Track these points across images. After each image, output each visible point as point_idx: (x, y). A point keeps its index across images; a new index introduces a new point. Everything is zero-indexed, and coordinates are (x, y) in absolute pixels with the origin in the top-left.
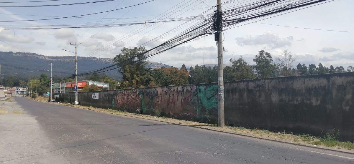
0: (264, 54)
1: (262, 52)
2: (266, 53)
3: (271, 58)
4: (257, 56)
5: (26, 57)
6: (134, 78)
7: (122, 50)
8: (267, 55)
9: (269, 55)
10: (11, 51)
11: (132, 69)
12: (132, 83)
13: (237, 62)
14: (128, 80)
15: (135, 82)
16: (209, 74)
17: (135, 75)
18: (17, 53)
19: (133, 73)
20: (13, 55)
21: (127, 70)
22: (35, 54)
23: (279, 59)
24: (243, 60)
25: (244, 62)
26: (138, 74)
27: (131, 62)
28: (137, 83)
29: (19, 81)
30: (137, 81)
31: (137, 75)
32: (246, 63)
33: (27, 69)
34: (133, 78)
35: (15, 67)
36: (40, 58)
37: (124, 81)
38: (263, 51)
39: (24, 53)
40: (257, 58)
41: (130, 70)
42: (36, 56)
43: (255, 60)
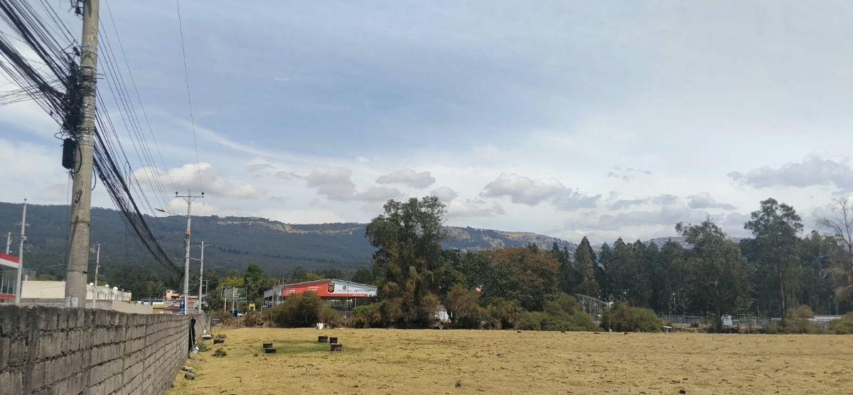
0: (776, 209)
1: (769, 205)
2: (783, 206)
3: (799, 219)
4: (754, 214)
5: (245, 226)
6: (409, 276)
7: (385, 207)
8: (787, 211)
9: (789, 211)
10: (215, 215)
11: (405, 252)
12: (403, 287)
13: (695, 231)
14: (394, 281)
15: (411, 286)
16: (652, 262)
17: (412, 268)
18: (228, 218)
19: (408, 262)
20: (219, 222)
21: (394, 254)
22: (264, 220)
23: (826, 223)
24: (714, 226)
25: (716, 232)
26: (421, 264)
27: (405, 235)
28: (417, 288)
29: (217, 280)
30: (418, 283)
31: (419, 267)
32: (721, 234)
33: (246, 253)
34: (406, 275)
35: (220, 249)
36: (275, 227)
37: (385, 283)
38: (774, 202)
39: (243, 219)
40: (756, 219)
41: (400, 254)
42: (265, 224)
43: (748, 225)
